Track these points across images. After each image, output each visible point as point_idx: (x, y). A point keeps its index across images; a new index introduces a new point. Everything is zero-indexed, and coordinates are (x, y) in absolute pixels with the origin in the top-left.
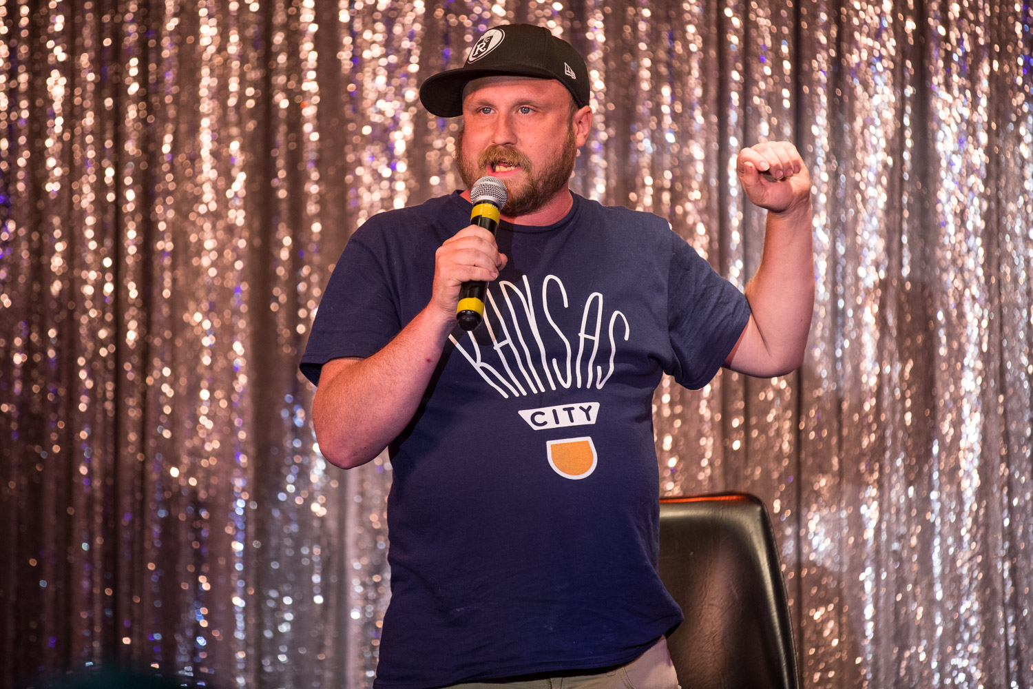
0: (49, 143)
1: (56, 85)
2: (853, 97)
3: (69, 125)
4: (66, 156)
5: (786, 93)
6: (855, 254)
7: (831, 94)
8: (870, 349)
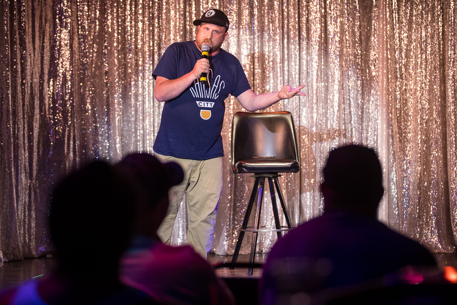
0: (139, 37)
1: (140, 25)
2: (311, 26)
3: (143, 33)
4: (142, 40)
5: (297, 25)
6: (311, 60)
7: (306, 25)
8: (315, 80)
